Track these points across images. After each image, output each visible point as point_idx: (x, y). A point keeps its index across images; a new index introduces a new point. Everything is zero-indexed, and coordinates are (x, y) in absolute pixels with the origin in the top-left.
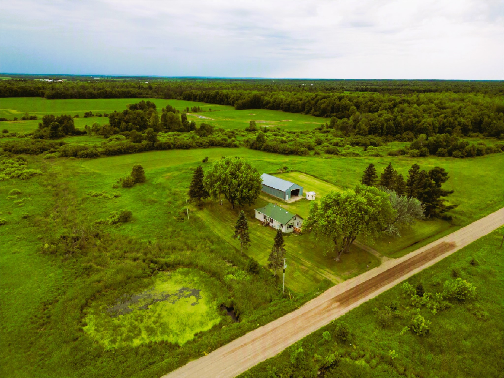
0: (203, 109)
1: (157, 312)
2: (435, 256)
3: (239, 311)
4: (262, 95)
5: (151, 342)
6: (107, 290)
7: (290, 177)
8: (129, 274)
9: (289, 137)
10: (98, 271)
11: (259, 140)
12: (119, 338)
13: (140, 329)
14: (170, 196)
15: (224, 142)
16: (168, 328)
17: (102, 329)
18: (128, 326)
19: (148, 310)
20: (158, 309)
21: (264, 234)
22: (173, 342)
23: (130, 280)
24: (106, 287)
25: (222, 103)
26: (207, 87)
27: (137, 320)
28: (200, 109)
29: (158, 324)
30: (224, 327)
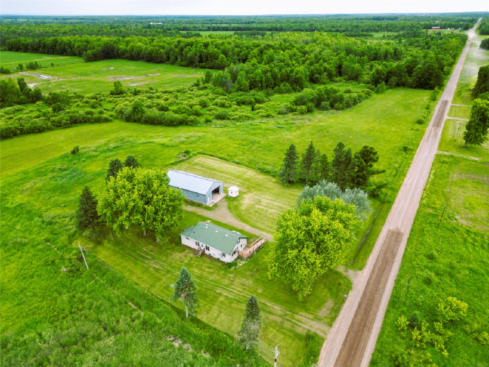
0: (43, 65)
2: (394, 255)
4: (115, 42)
7: (196, 164)
9: (167, 99)
11: (136, 110)
14: (43, 229)
15: (89, 116)
21: (204, 271)
25: (65, 53)
26: (37, 32)
28: (39, 65)
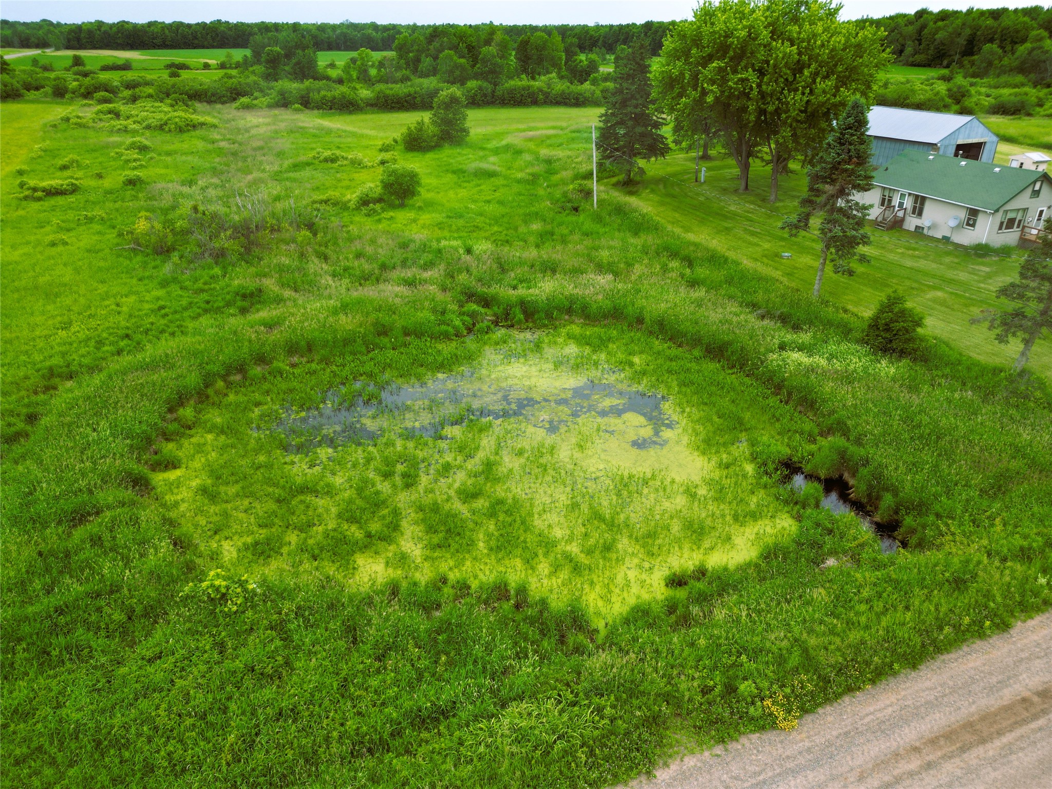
1: (481, 455)
3: (896, 494)
5: (444, 580)
6: (296, 359)
8: (385, 318)
10: (279, 300)
12: (293, 538)
13: (396, 513)
14: (535, 165)
16: (526, 526)
17: (232, 490)
18: (347, 495)
19: (443, 444)
20: (487, 443)
22: (558, 603)
23: (385, 340)
24: (292, 349)
27: (387, 475)
29: (481, 504)
30: (831, 562)
